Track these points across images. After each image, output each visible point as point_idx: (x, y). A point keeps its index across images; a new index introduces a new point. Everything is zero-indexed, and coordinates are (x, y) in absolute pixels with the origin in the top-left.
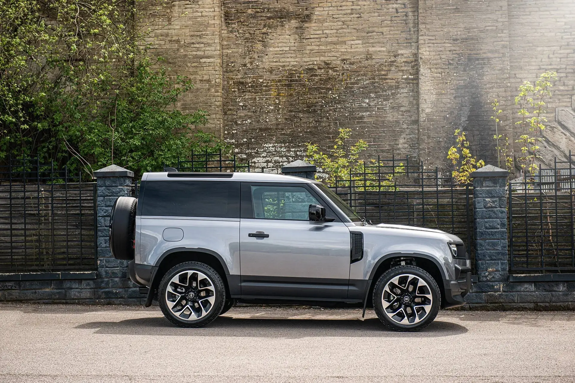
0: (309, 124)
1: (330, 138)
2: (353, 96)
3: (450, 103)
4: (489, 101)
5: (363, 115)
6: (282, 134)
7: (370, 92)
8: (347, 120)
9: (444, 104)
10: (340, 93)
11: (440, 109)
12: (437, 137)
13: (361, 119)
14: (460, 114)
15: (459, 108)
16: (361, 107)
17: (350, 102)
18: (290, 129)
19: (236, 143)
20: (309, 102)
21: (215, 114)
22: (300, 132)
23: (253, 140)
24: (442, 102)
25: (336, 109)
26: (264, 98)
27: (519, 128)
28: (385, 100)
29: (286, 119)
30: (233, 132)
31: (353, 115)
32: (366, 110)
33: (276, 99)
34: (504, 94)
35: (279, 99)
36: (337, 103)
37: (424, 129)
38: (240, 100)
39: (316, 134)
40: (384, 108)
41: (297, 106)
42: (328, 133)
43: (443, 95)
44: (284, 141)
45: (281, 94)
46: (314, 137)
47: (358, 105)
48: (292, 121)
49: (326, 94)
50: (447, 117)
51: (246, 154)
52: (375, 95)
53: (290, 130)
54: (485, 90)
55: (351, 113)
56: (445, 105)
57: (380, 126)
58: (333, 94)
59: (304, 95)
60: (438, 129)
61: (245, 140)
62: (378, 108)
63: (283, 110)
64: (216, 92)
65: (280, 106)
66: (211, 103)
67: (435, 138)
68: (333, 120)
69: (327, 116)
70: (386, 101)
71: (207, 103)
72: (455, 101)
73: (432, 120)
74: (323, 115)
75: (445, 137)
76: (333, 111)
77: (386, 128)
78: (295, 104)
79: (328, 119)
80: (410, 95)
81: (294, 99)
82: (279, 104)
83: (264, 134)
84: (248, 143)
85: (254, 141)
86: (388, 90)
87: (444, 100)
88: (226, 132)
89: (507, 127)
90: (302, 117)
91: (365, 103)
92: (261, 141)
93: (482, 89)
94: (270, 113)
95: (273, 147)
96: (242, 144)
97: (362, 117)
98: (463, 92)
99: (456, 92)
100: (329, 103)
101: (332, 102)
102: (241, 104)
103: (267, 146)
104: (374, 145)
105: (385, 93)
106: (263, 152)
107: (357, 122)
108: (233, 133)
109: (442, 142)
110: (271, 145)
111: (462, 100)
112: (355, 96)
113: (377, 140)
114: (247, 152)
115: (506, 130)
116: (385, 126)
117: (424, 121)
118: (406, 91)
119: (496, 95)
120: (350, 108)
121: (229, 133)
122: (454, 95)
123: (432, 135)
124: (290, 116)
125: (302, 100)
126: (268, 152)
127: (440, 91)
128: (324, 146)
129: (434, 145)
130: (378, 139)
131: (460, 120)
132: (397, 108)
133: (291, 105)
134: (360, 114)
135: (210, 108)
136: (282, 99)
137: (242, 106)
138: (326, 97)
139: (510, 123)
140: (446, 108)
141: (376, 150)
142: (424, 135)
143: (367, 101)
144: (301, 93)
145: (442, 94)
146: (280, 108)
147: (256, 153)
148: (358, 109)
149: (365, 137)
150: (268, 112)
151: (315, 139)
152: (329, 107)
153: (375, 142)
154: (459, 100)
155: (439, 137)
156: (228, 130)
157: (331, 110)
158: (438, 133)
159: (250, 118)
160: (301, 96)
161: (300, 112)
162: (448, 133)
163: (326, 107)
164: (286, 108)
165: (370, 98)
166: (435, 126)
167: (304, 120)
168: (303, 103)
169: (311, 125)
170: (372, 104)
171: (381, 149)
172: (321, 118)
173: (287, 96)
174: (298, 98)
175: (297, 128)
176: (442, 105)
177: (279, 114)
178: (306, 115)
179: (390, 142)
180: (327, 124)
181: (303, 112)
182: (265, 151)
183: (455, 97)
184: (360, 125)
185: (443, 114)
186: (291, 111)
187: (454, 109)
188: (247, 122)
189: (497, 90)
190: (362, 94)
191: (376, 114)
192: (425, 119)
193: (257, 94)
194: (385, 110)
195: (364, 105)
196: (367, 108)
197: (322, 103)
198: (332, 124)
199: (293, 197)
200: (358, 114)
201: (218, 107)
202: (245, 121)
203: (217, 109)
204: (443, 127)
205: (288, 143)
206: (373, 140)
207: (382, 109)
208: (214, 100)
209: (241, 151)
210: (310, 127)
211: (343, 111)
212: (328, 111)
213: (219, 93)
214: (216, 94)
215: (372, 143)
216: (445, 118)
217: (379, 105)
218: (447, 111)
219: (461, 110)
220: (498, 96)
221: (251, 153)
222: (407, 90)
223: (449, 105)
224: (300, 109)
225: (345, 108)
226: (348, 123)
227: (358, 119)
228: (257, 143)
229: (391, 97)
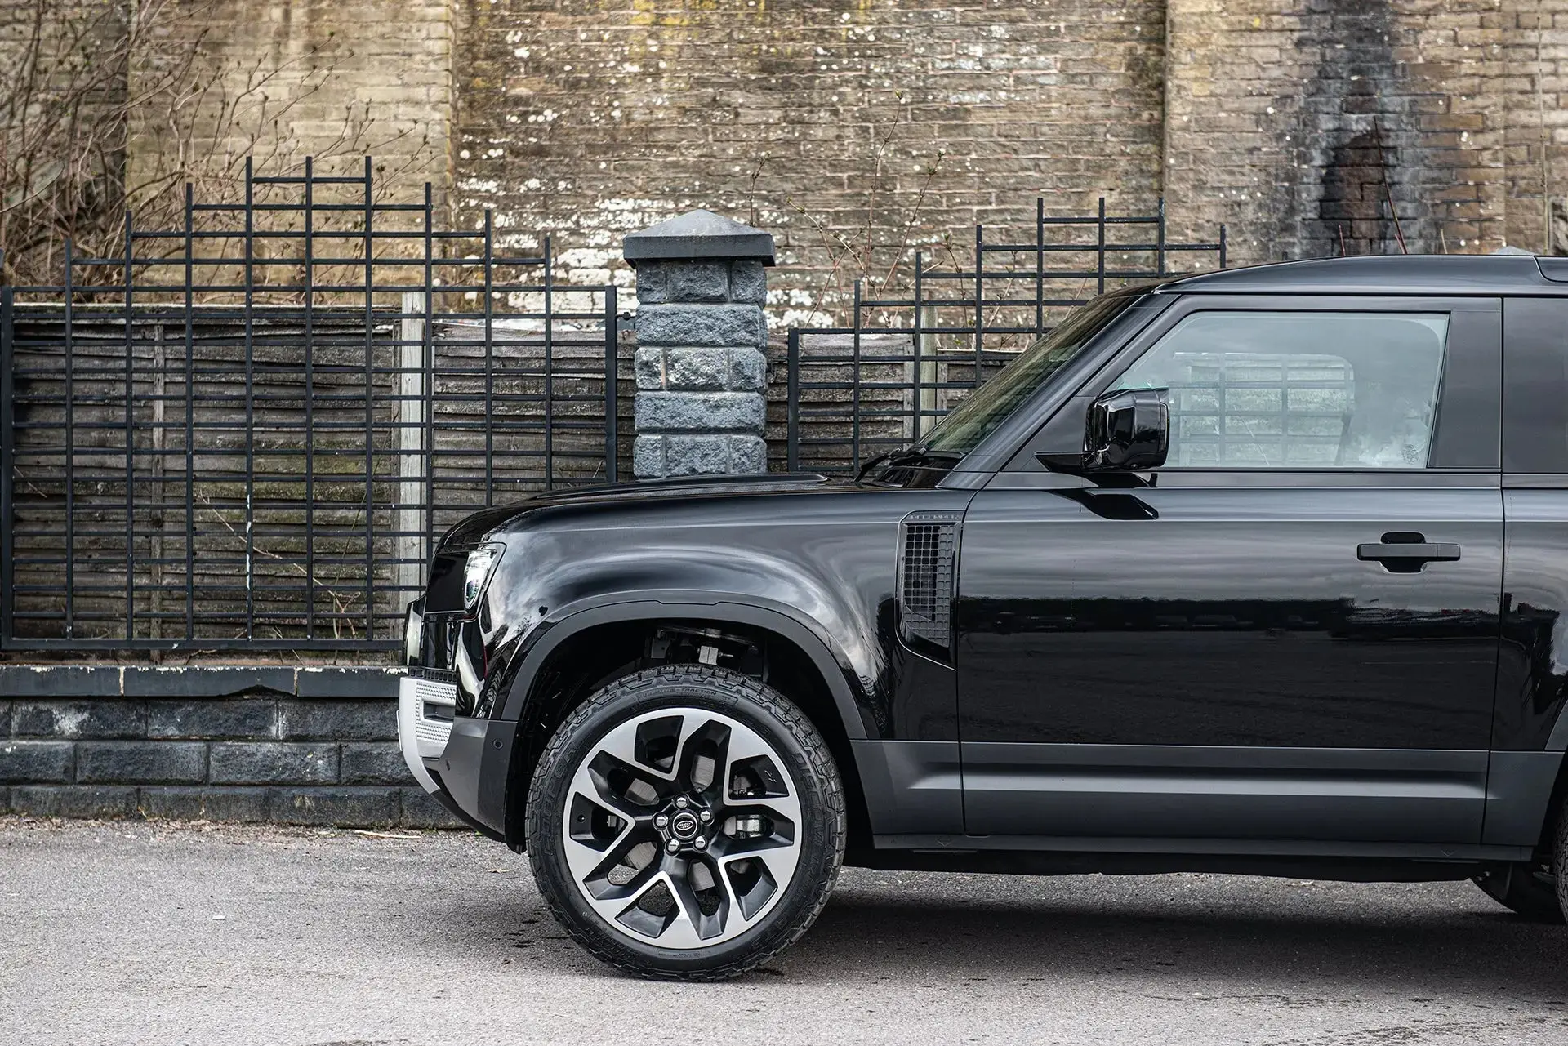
0: (767, 130)
1: (841, 185)
2: (930, 32)
3: (1279, 63)
4: (1420, 60)
5: (961, 104)
6: (667, 166)
7: (991, 20)
8: (906, 118)
9: (1258, 65)
10: (883, 21)
11: (1243, 84)
12: (1231, 188)
13: (955, 118)
14: (1316, 103)
15: (1312, 81)
16: (954, 74)
17: (917, 56)
18: (698, 147)
19: (502, 193)
20: (767, 52)
21: (426, 84)
22: (735, 160)
23: (562, 185)
24: (1251, 60)
25: (867, 78)
26: (606, 31)
27: (1523, 163)
28: (1044, 49)
29: (684, 111)
30: (492, 152)
31: (924, 101)
32: (975, 82)
33: (650, 36)
34: (1476, 35)
35: (658, 38)
36: (871, 56)
37: (1182, 156)
38: (517, 39)
39: (791, 169)
40: (1041, 80)
41: (726, 63)
42: (834, 167)
43: (1255, 35)
44: (674, 190)
45: (669, 21)
46: (786, 179)
47: (946, 64)
48: (705, 119)
49: (833, 23)
50: (1266, 114)
51: (536, 235)
52: (1007, 31)
53: (697, 153)
54: (1410, 20)
55: (922, 92)
56: (1264, 69)
57: (1025, 143)
58: (856, 23)
59: (751, 24)
60: (1235, 157)
61: (534, 183)
62: (1017, 79)
63: (674, 78)
64: (429, 6)
65: (662, 65)
66: (411, 45)
67: (1220, 189)
68: (853, 117)
69: (833, 105)
70: (1048, 51)
71: (398, 45)
72: (1296, 56)
73: (1212, 126)
74: (817, 100)
75: (1258, 187)
76: (855, 84)
77: (1044, 151)
78: (717, 57)
79: (835, 113)
80: (1133, 32)
81: (715, 38)
82: (659, 56)
83: (603, 165)
84: (545, 196)
85: (566, 189)
86: (1057, 14)
87: (1257, 54)
88: (465, 154)
89: (1486, 155)
90: (741, 105)
91: (973, 57)
92: (590, 187)
93: (1396, 13)
94: (626, 86)
95: (634, 211)
96: (525, 198)
97: (960, 111)
98: (1327, 24)
99: (1303, 22)
100: (839, 56)
101: (850, 51)
102: (523, 53)
103: (613, 207)
104: (1001, 212)
105: (1043, 24)
106: (598, 228)
107: (940, 126)
108: (490, 158)
109: (1246, 204)
110: (630, 204)
111: (1323, 55)
112: (936, 34)
113: (1011, 194)
114: (539, 227)
115: (1479, 166)
116: (1041, 143)
117: (1186, 128)
118: (1122, 19)
119: (1447, 38)
120: (918, 77)
121: (472, 160)
122: (1296, 35)
123: (1213, 177)
124: (699, 98)
125: (740, 42)
126: (617, 230)
127: (1244, 18)
128: (819, 212)
129: (1219, 215)
130: (1016, 190)
131: (1316, 128)
132: (1086, 79)
133: (704, 59)
134: (953, 99)
135: (408, 64)
136: (672, 38)
137: (526, 62)
138: (832, 35)
139: (1497, 142)
140: (1267, 82)
141: (1007, 231)
142: (1181, 179)
143: (978, 50)
144: (741, 16)
145: (1252, 30)
146: (665, 71)
147: (572, 232)
148: (946, 80)
149: (969, 182)
150: (621, 83)
151: (788, 186)
152: (840, 70)
153: (1003, 202)
154: (1312, 54)
155: (1238, 189)
156: (470, 146)
157: (848, 81)
158: (1232, 173)
159: (551, 102)
160: (740, 29)
161: (734, 86)
162: (1268, 174)
163: (830, 69)
164: (683, 70)
165: (988, 40)
166: (1225, 147)
167: (749, 117)
168: (747, 56)
169: (772, 136)
170: (996, 63)
171: (1025, 226)
172: (811, 112)
173: (689, 28)
174: (730, 35)
175: (725, 145)
176: (1251, 71)
177: (658, 91)
178: (756, 99)
179: (1057, 203)
180: (832, 133)
181: (745, 85)
182: (605, 226)
183: (1300, 44)
184: (950, 140)
185: (1253, 104)
186: (702, 83)
187: (1295, 85)
188: (541, 119)
189: (1454, 18)
190: (962, 25)
191: (1009, 98)
192: (1190, 121)
193: (579, 18)
194: (1042, 86)
195: (968, 65)
196: (978, 76)
197: (817, 55)
198: (850, 132)
199: (669, 366)
200: (945, 100)
201: (436, 61)
202: (538, 113)
203: (432, 66)
204: (1251, 151)
205: (691, 197)
206: (998, 197)
207: (1032, 83)
208: (424, 34)
209: (519, 224)
210: (769, 142)
211: (891, 86)
212: (835, 86)
213: (441, 10)
214: (432, 12)
215: (994, 207)
216: (1260, 117)
217: (1022, 68)
218: (1268, 95)
219: (1320, 91)
220: (1455, 39)
221: (554, 231)
222: (1126, 15)
223: (1276, 72)
224: (736, 74)
225: (897, 76)
226: (908, 128)
227: (942, 116)
228: (575, 194)
229: (1067, 40)
